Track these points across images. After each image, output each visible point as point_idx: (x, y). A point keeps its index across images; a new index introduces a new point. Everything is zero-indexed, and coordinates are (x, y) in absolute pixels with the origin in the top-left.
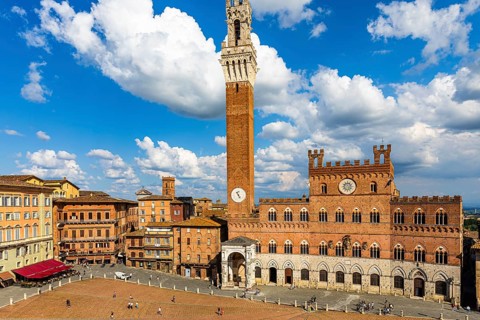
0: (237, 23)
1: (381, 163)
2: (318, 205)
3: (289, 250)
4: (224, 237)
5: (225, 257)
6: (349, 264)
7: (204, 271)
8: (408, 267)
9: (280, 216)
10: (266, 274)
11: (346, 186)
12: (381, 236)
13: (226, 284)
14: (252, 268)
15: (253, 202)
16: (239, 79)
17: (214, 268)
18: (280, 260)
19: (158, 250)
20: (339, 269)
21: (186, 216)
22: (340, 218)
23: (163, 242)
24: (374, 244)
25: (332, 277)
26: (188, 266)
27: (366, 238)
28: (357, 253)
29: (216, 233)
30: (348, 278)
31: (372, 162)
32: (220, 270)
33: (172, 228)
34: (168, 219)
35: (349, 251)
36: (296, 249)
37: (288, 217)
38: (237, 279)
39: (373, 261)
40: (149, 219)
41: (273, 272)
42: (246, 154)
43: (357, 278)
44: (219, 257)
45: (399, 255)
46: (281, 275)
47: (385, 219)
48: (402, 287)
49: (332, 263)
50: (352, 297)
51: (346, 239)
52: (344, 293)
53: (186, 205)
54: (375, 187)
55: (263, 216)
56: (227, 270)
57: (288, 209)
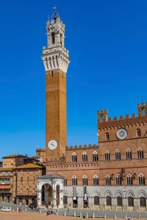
0: (53, 34)
2: (104, 149)
3: (85, 182)
5: (39, 187)
6: (125, 190)
7: (30, 201)
9: (79, 158)
10: (70, 200)
16: (53, 68)
18: (80, 190)
20: (119, 195)
22: (118, 156)
24: (141, 175)
25: (114, 201)
26: (21, 198)
27: (135, 170)
28: (130, 182)
30: (125, 202)
35: (125, 182)
36: (90, 181)
39: (141, 187)
46: (80, 201)
49: (114, 190)
55: (68, 159)
56: (41, 197)
57: (85, 153)
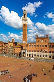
0: (25, 15)
1: (47, 37)
2: (37, 44)
3: (32, 51)
4: (22, 49)
5: (22, 52)
6: (42, 54)
7: (18, 55)
8: (51, 54)
9: (31, 45)
10: (29, 55)
11: (42, 41)
12: (47, 49)
13: (22, 57)
14: (26, 54)
15: (27, 43)
16: (25, 23)
18: (31, 53)
19: (11, 51)
20: (40, 54)
21: (16, 45)
22: (41, 46)
23: (12, 50)
24: (46, 50)
25: (39, 56)
26: (16, 54)
27: (45, 49)
28: (43, 52)
29: (21, 48)
30: (42, 56)
31: (46, 37)
32: (21, 55)
33: (13, 47)
34: (13, 46)
35: (42, 51)
36: (34, 51)
37: (32, 46)
38: (24, 56)
39: (46, 53)
40: (10, 46)
42: (26, 35)
43: (43, 56)
44: (21, 52)
45: (50, 52)
46: (31, 55)
47: (48, 46)
48: (50, 57)
50: (43, 59)
51: (42, 49)
52: (41, 58)
53: (16, 44)
54: (46, 41)
55: (28, 45)
56: (22, 55)
57: (32, 44)
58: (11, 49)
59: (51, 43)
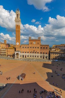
1: (39, 40)
2: (30, 46)
3: (26, 52)
4: (15, 50)
5: (15, 54)
6: (34, 54)
7: (12, 56)
8: (42, 55)
9: (24, 47)
10: (22, 56)
11: (34, 43)
12: (39, 50)
14: (20, 55)
15: (20, 45)
16: (18, 24)
17: (13, 56)
18: (24, 54)
21: (9, 47)
22: (33, 48)
24: (38, 52)
25: (32, 56)
26: (9, 55)
28: (36, 53)
29: (14, 50)
30: (34, 57)
32: (14, 56)
33: (6, 49)
34: (5, 47)
35: (34, 53)
37: (26, 47)
38: (17, 57)
39: (38, 54)
40: (1, 47)
41: (23, 56)
42: (19, 37)
43: (35, 56)
44: (14, 54)
46: (24, 56)
47: (39, 48)
48: (41, 57)
49: (32, 54)
50: (35, 59)
51: (34, 51)
53: (9, 45)
54: (38, 43)
55: (22, 47)
56: (16, 56)
57: (26, 46)
58: (3, 50)
59: (42, 45)
